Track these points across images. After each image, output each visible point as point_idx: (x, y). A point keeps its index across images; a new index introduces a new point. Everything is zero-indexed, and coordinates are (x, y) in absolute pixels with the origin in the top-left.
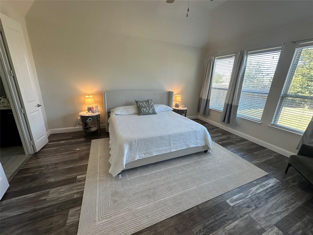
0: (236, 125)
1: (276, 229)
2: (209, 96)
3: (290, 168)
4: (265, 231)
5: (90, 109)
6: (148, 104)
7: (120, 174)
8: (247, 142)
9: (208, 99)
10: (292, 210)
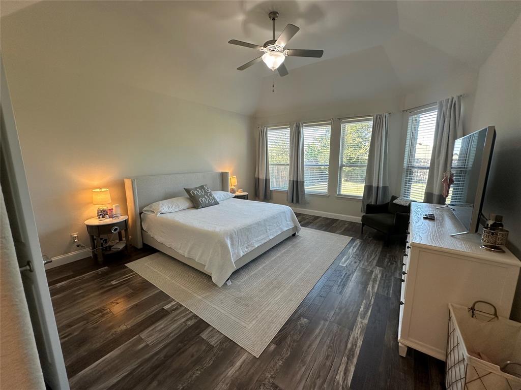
0: (305, 204)
1: (378, 267)
2: (267, 175)
3: (364, 228)
4: (373, 271)
5: (103, 214)
6: (205, 192)
7: (228, 279)
8: (321, 218)
9: (267, 178)
10: (379, 254)
